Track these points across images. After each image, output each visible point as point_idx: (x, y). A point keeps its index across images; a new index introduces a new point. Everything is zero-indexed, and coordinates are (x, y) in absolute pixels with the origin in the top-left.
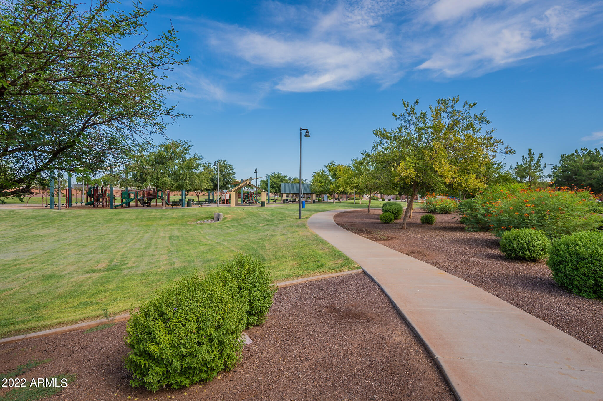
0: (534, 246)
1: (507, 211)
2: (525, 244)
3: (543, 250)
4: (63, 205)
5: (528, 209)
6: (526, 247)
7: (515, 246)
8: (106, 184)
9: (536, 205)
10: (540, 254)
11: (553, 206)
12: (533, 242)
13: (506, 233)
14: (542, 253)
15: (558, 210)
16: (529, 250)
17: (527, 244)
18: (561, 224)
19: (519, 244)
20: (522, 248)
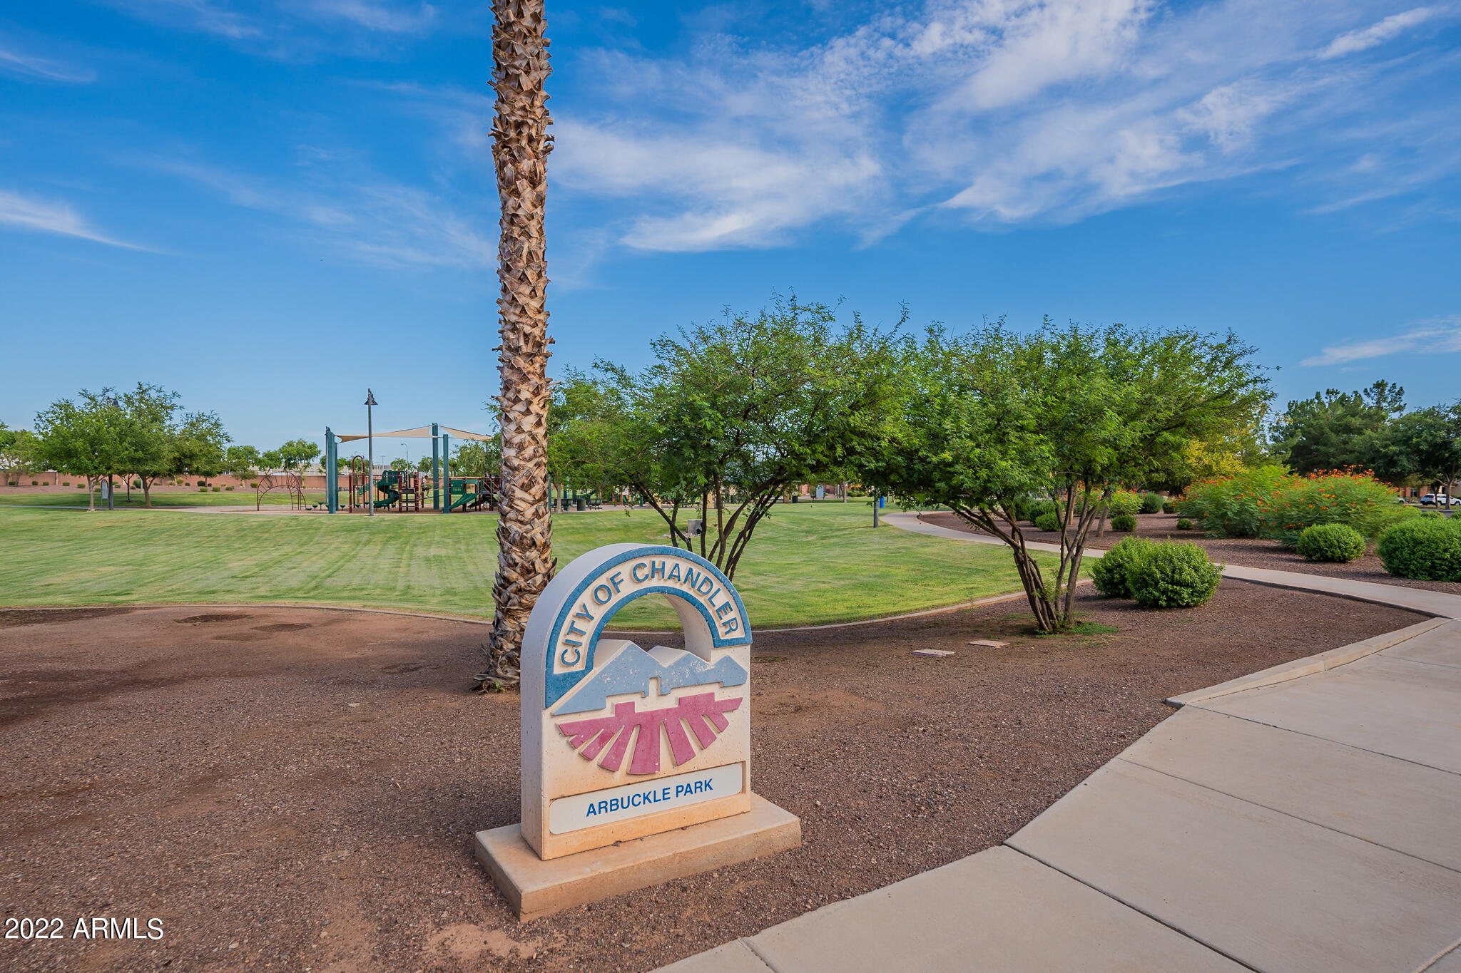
0: (1346, 543)
1: (1295, 504)
2: (1335, 541)
3: (1355, 548)
4: (343, 507)
5: (1325, 500)
6: (1336, 544)
7: (1322, 544)
8: (290, 464)
9: (1337, 497)
10: (1353, 553)
11: (1360, 497)
12: (1343, 538)
13: (1307, 531)
14: (1355, 551)
15: (1366, 501)
16: (1340, 548)
17: (1338, 541)
18: (1368, 519)
19: (1326, 542)
20: (1331, 545)
